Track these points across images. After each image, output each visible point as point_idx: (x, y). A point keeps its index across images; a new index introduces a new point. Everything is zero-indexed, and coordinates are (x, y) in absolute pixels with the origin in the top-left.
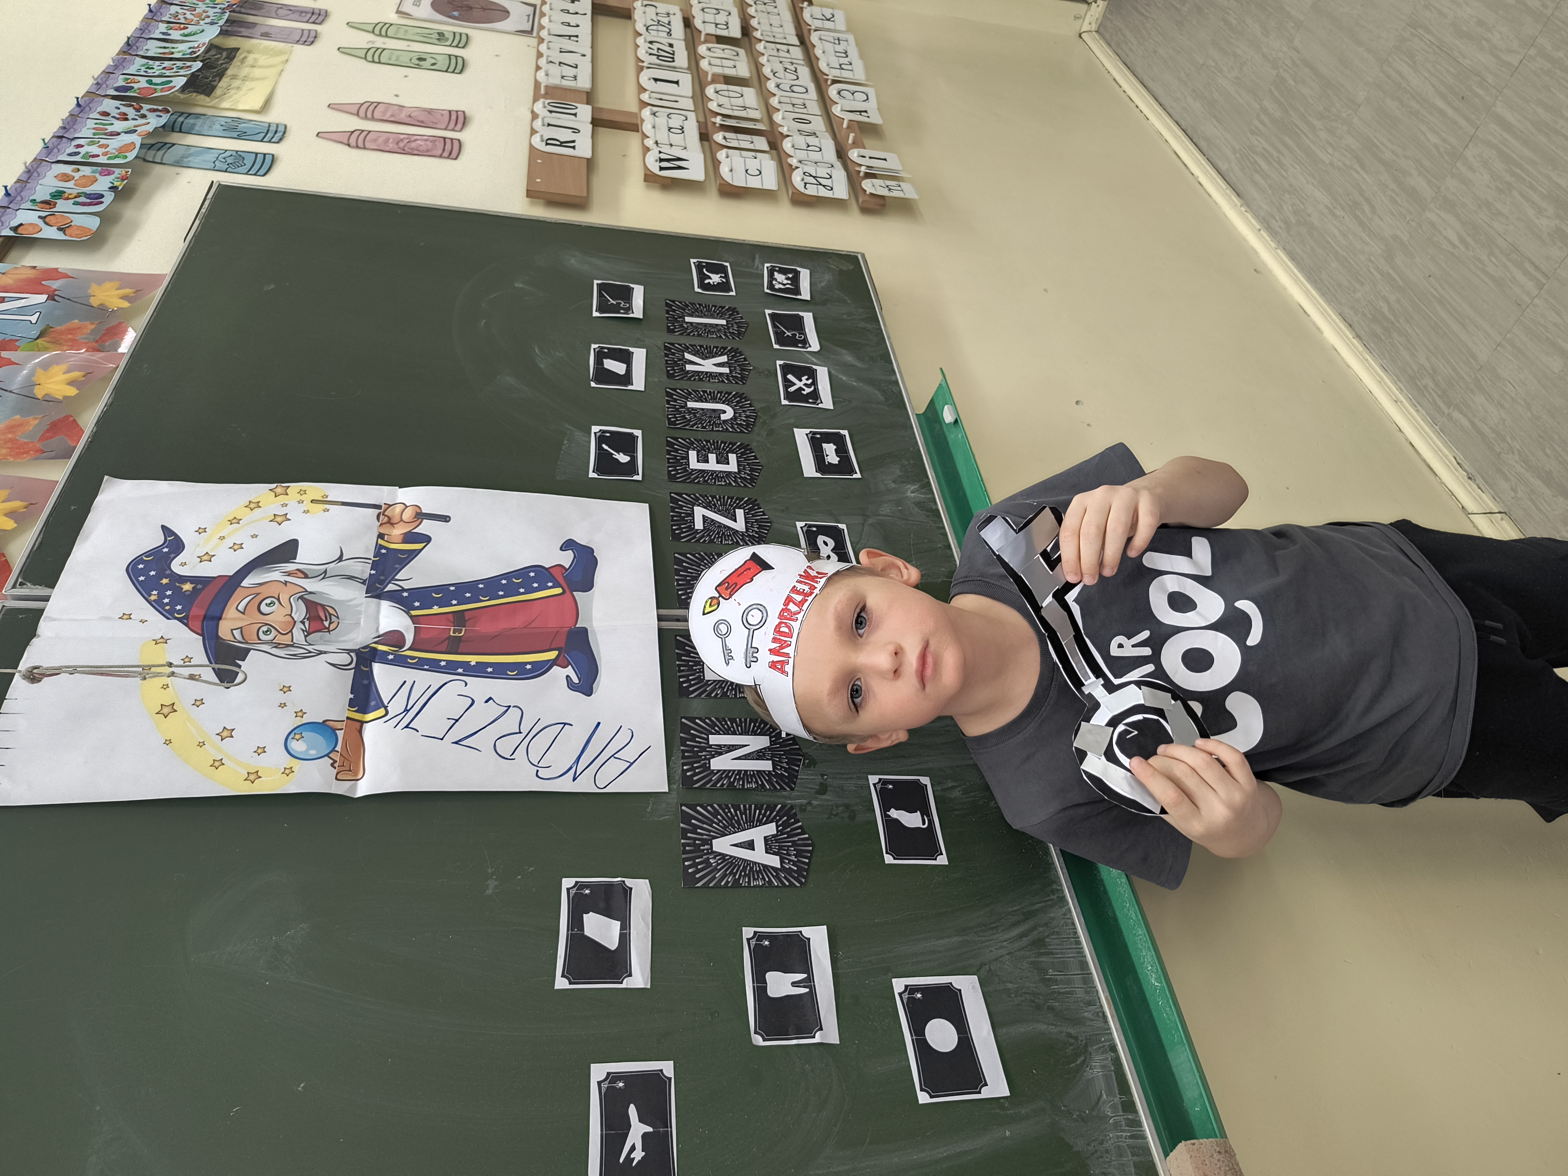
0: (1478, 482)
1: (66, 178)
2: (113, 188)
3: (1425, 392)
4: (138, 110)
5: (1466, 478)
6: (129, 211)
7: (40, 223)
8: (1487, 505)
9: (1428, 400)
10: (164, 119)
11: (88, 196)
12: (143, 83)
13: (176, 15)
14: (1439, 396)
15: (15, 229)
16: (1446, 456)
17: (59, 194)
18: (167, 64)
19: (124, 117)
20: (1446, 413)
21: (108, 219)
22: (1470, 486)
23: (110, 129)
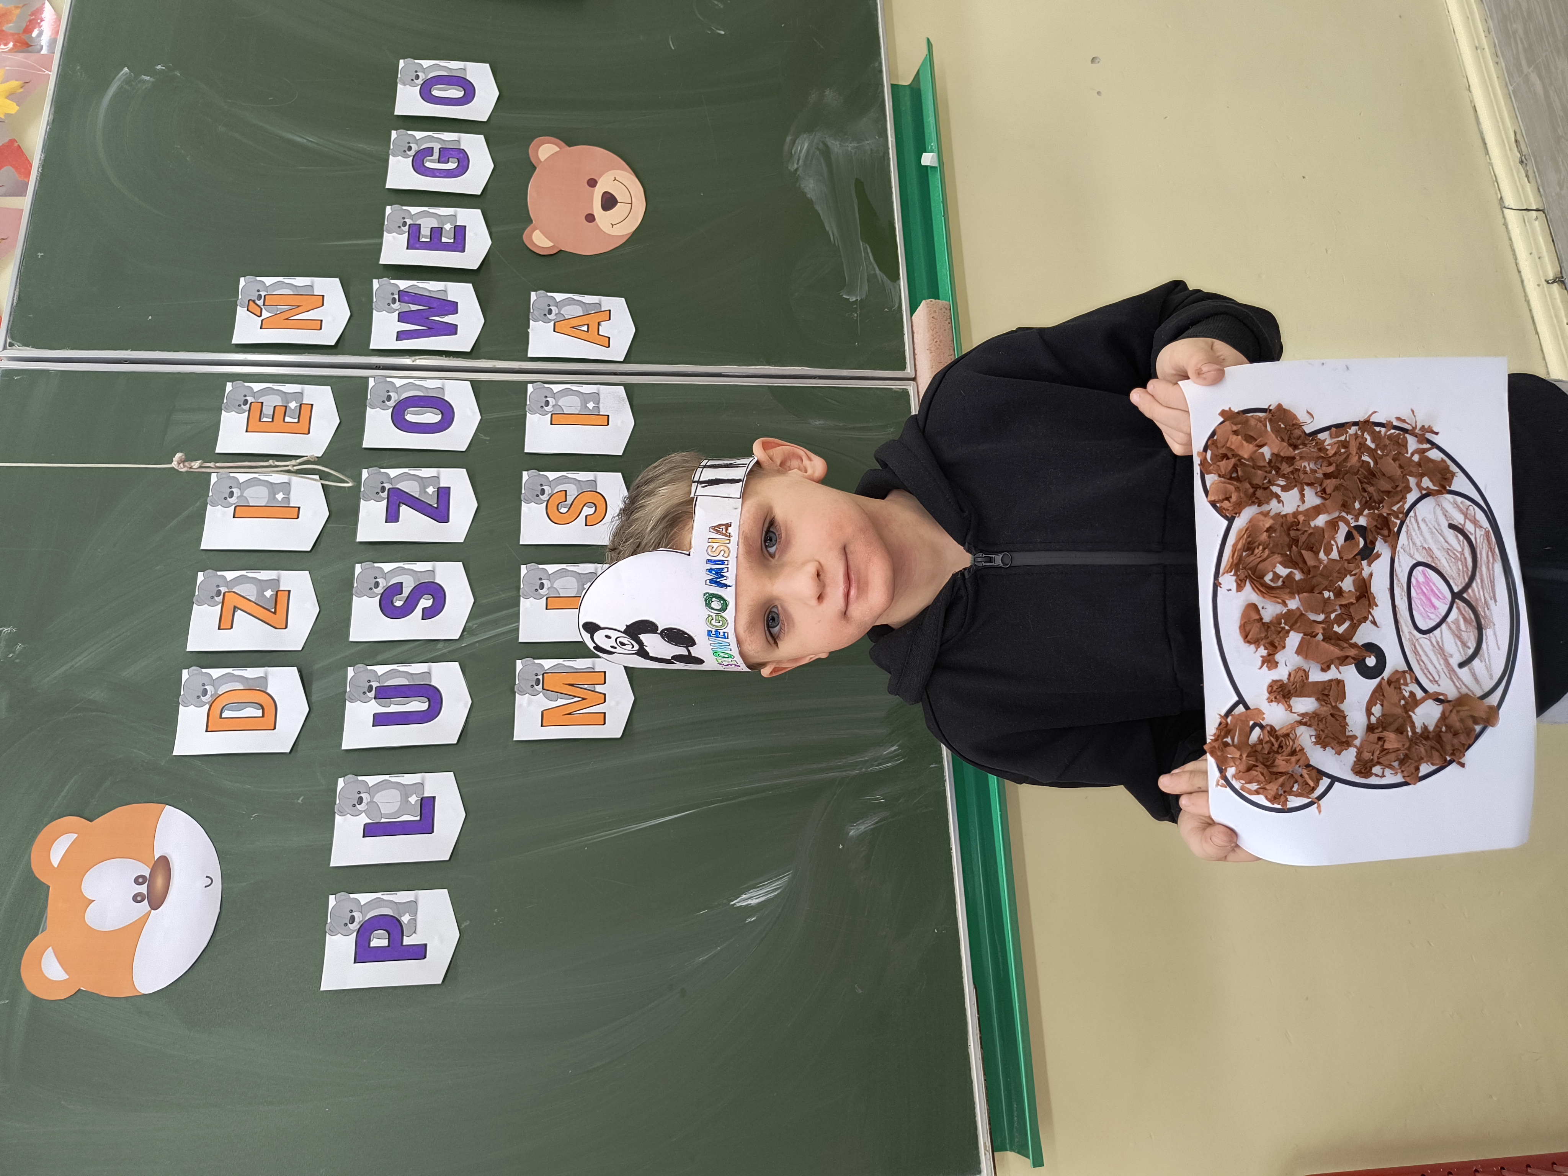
0: (1528, 168)
3: (1512, 40)
5: (1517, 161)
8: (1527, 198)
9: (1512, 50)
14: (1524, 47)
16: (1505, 129)
20: (1525, 73)
22: (1518, 172)
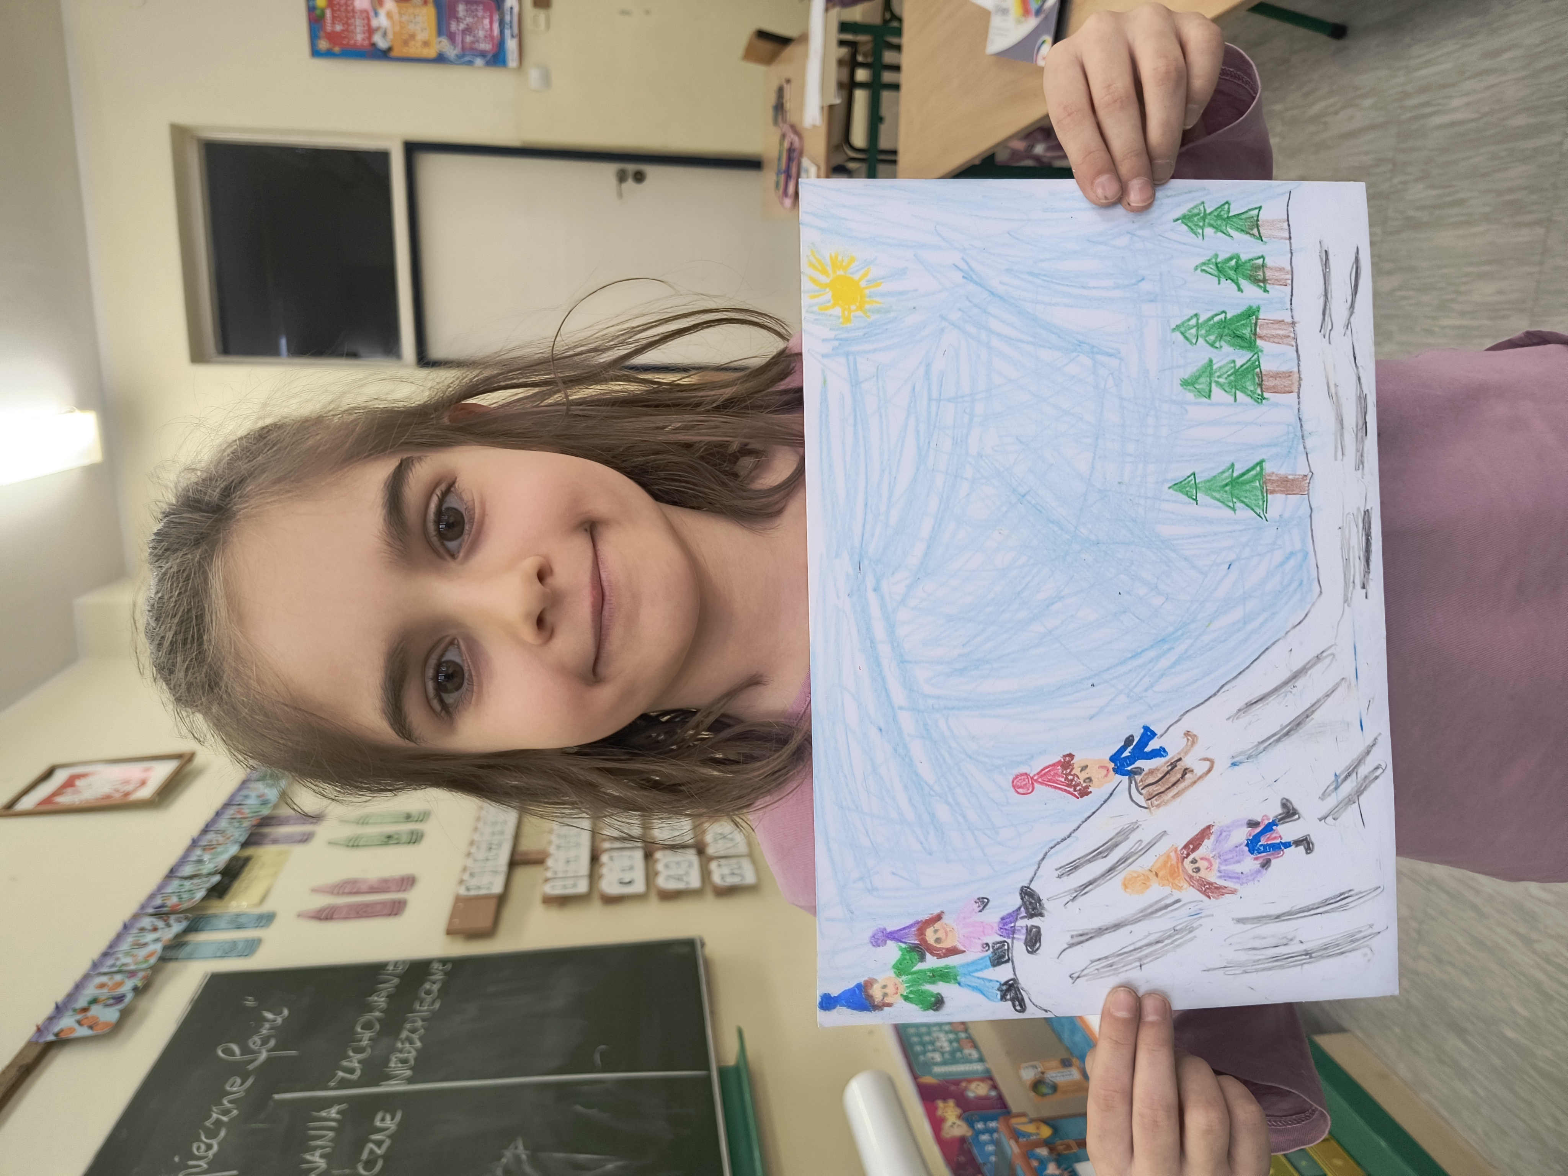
1: (102, 986)
2: (135, 989)
4: (165, 921)
6: (143, 1003)
7: (76, 1026)
10: (184, 924)
11: (114, 998)
12: (174, 900)
13: (211, 841)
15: (57, 1035)
17: (94, 1001)
18: (196, 881)
19: (155, 929)
21: (125, 1014)
23: (143, 941)
